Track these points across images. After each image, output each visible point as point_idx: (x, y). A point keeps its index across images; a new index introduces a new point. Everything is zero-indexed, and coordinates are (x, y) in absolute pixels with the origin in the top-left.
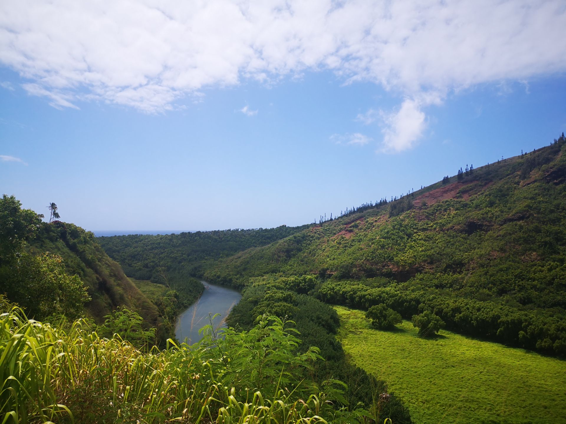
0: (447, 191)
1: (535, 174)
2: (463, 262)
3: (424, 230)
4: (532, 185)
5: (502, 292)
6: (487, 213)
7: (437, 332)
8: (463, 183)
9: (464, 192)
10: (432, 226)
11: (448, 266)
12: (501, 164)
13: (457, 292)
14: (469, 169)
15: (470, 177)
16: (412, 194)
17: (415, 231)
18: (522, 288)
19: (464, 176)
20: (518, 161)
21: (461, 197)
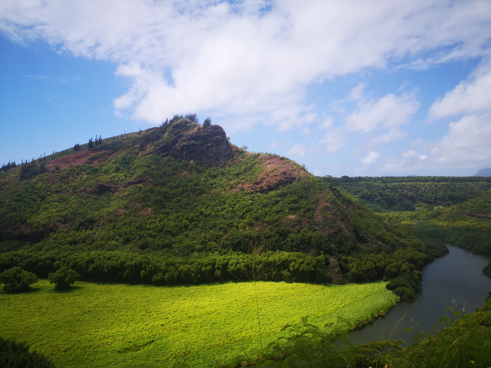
0: (79, 157)
1: (150, 148)
2: (94, 219)
3: (57, 192)
4: (147, 156)
5: (127, 241)
6: (114, 178)
7: (73, 284)
8: (93, 151)
9: (94, 158)
10: (65, 189)
11: (81, 224)
12: (124, 138)
13: (89, 246)
14: (99, 139)
15: (99, 146)
16: (44, 159)
17: (49, 193)
18: (141, 237)
19: (94, 145)
20: (136, 136)
21: (91, 163)
